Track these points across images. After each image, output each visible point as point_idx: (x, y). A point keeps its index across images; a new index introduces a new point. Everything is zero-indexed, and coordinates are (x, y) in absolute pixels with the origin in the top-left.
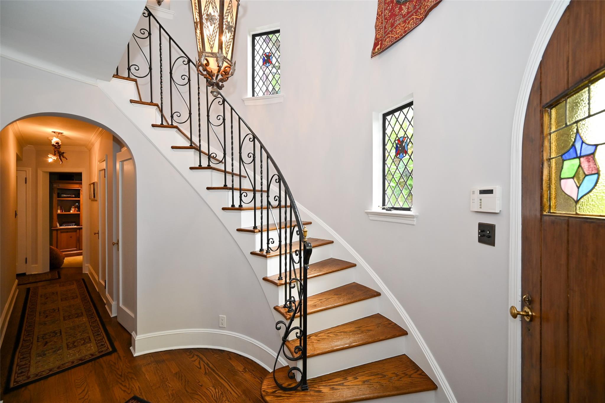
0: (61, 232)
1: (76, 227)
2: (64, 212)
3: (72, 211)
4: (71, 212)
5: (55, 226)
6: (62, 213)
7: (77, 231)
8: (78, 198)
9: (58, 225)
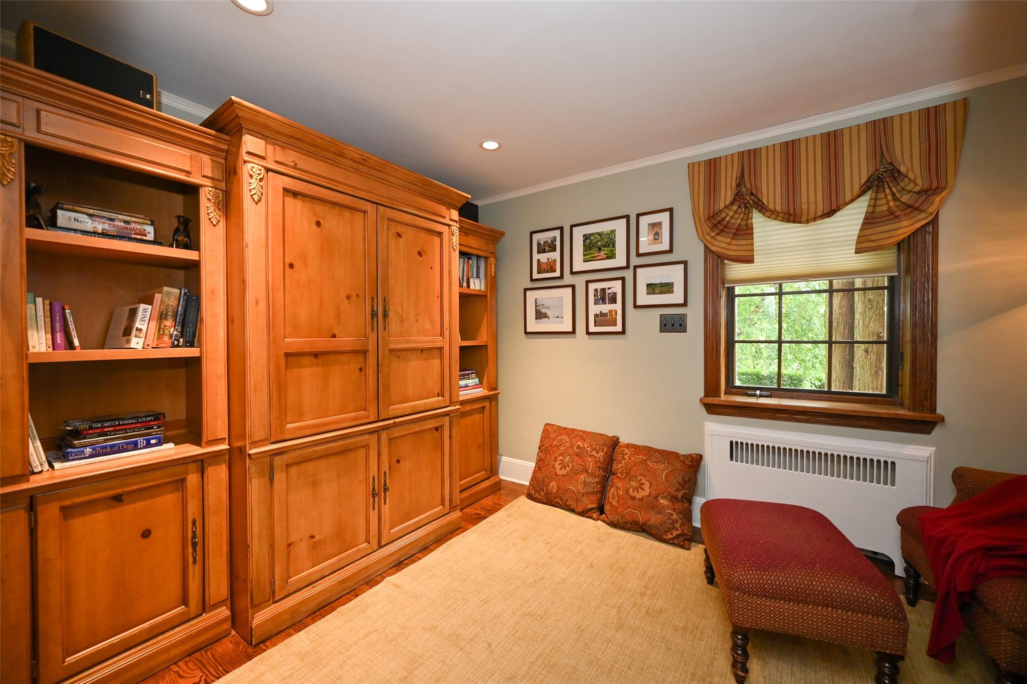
0: (62, 509)
1: (168, 451)
2: (82, 347)
3: (141, 341)
4: (136, 343)
5: (18, 471)
6: (64, 356)
7: (183, 481)
8: (186, 247)
9: (36, 452)
